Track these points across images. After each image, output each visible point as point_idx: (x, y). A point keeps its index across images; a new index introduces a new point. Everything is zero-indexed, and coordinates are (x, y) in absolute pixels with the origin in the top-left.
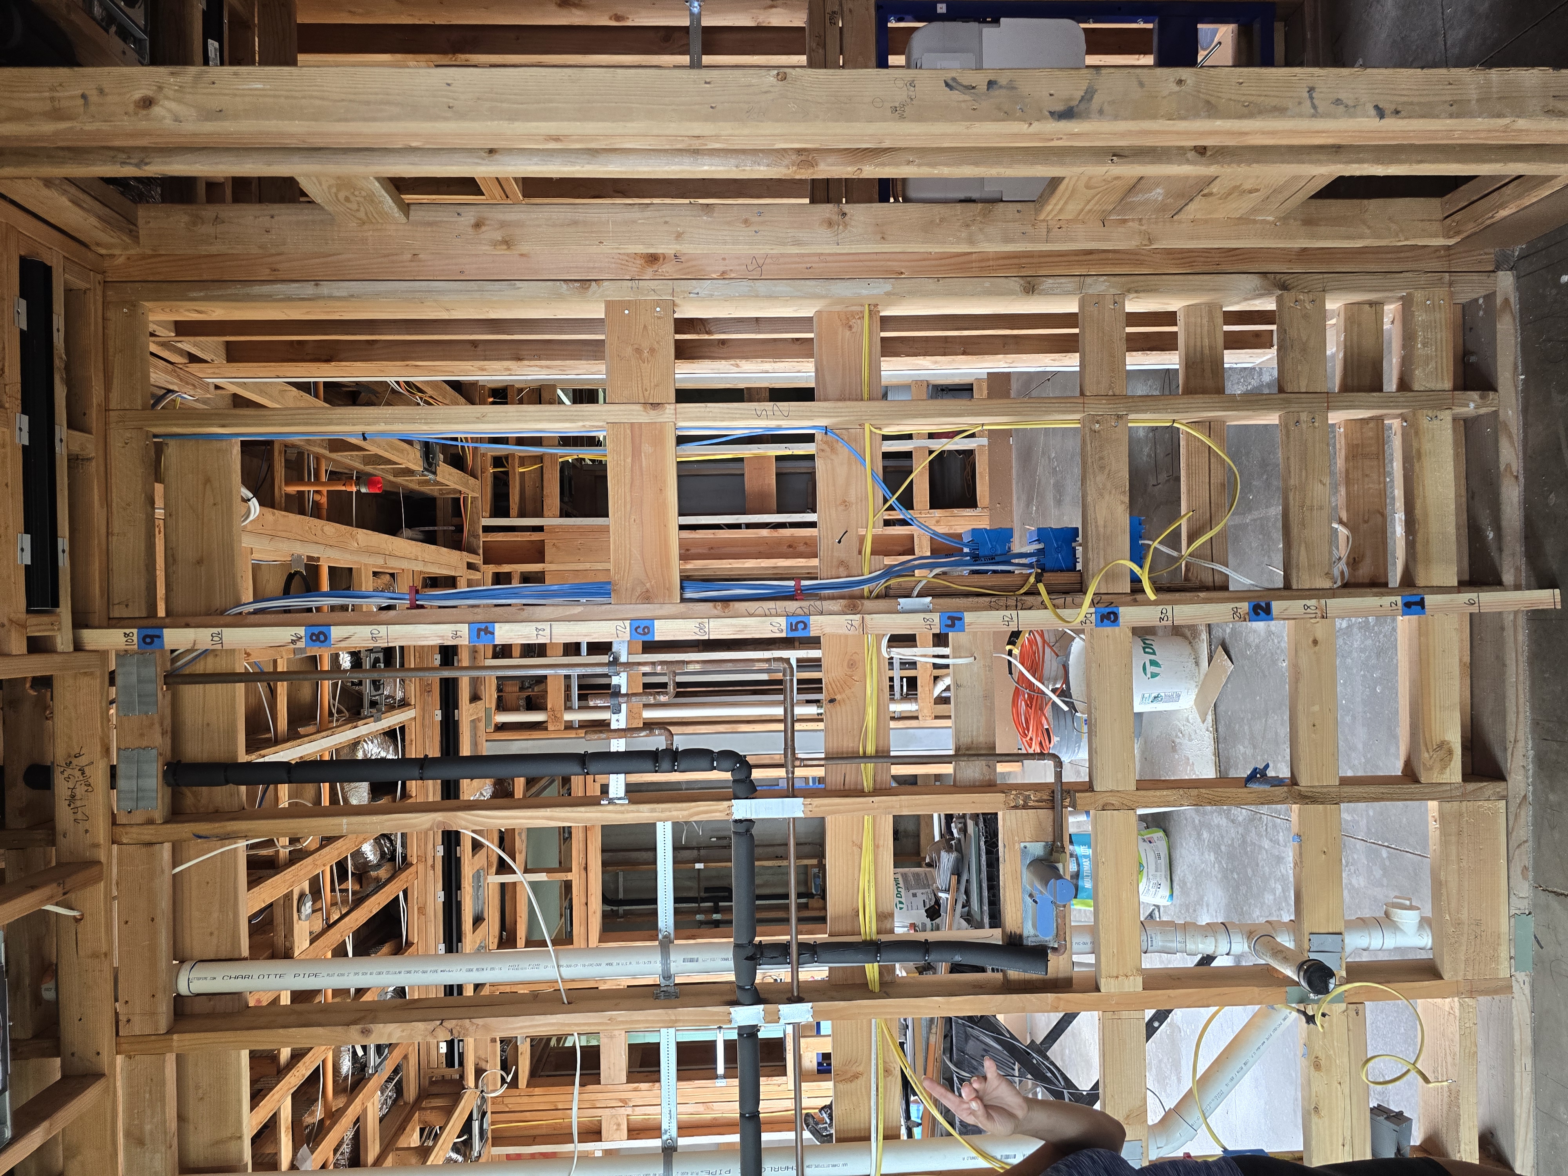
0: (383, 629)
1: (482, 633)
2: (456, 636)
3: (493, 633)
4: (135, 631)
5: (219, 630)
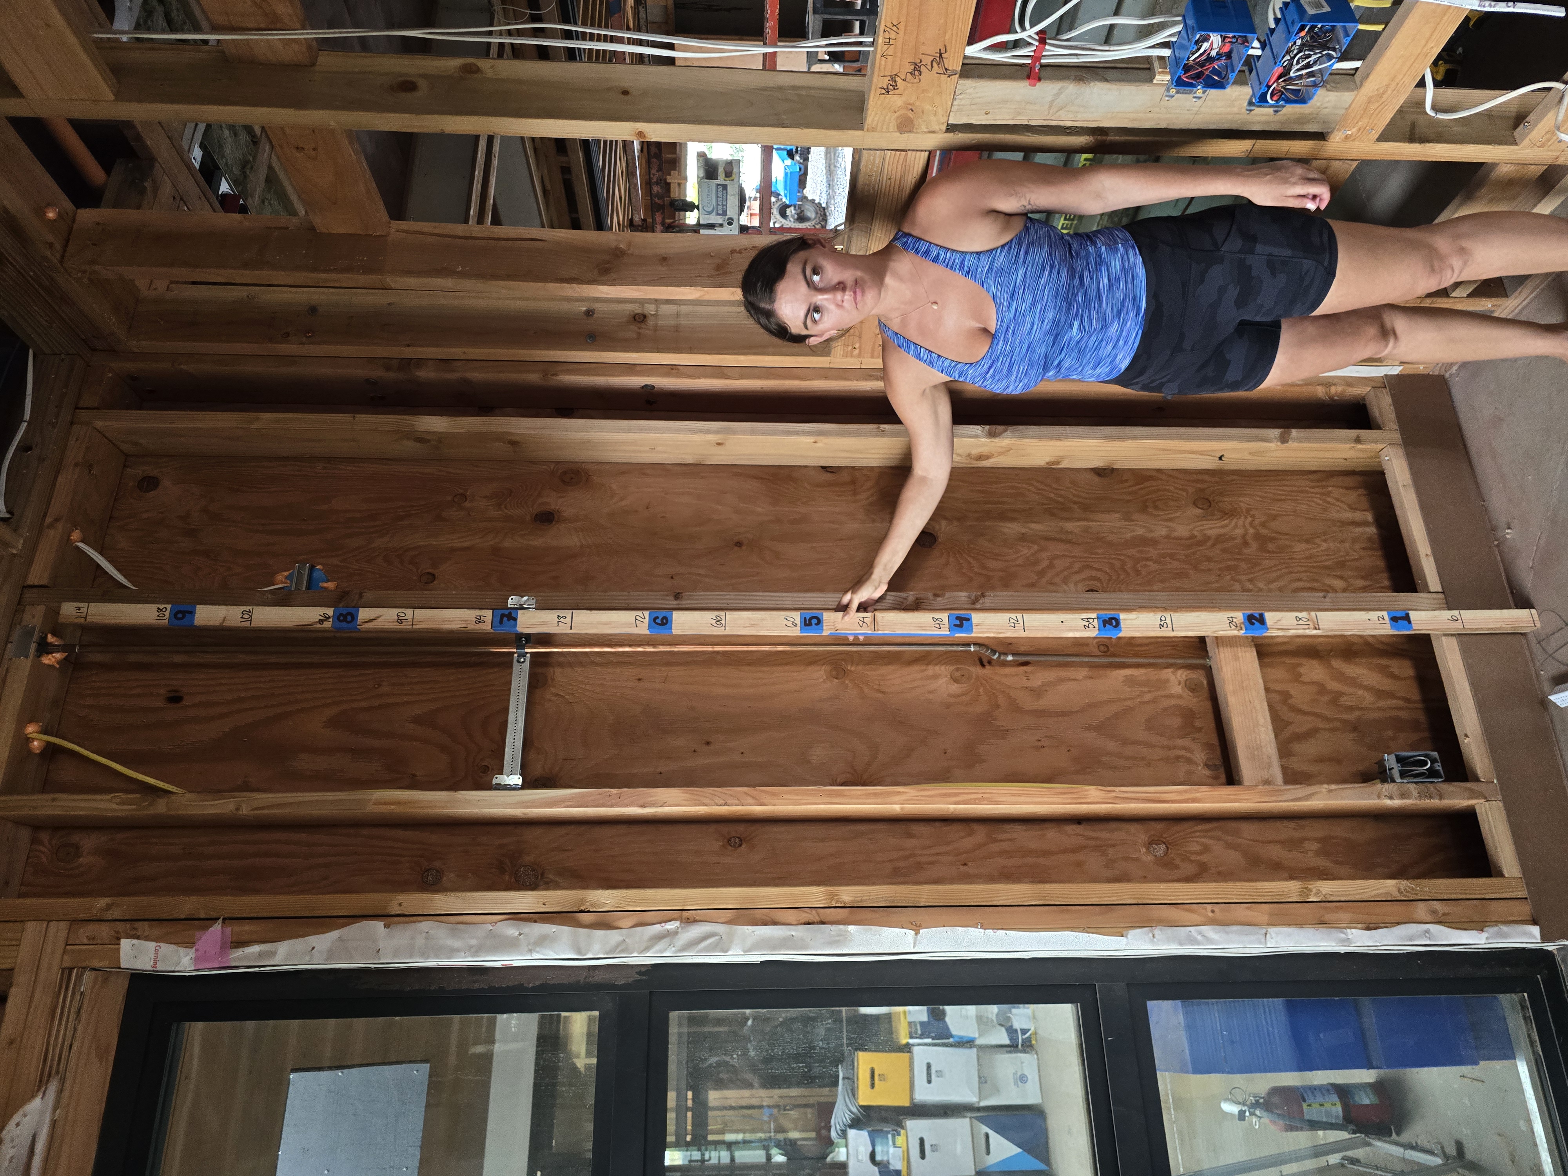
0: (409, 612)
1: (505, 619)
2: (479, 620)
3: (515, 619)
4: (169, 607)
5: (251, 608)
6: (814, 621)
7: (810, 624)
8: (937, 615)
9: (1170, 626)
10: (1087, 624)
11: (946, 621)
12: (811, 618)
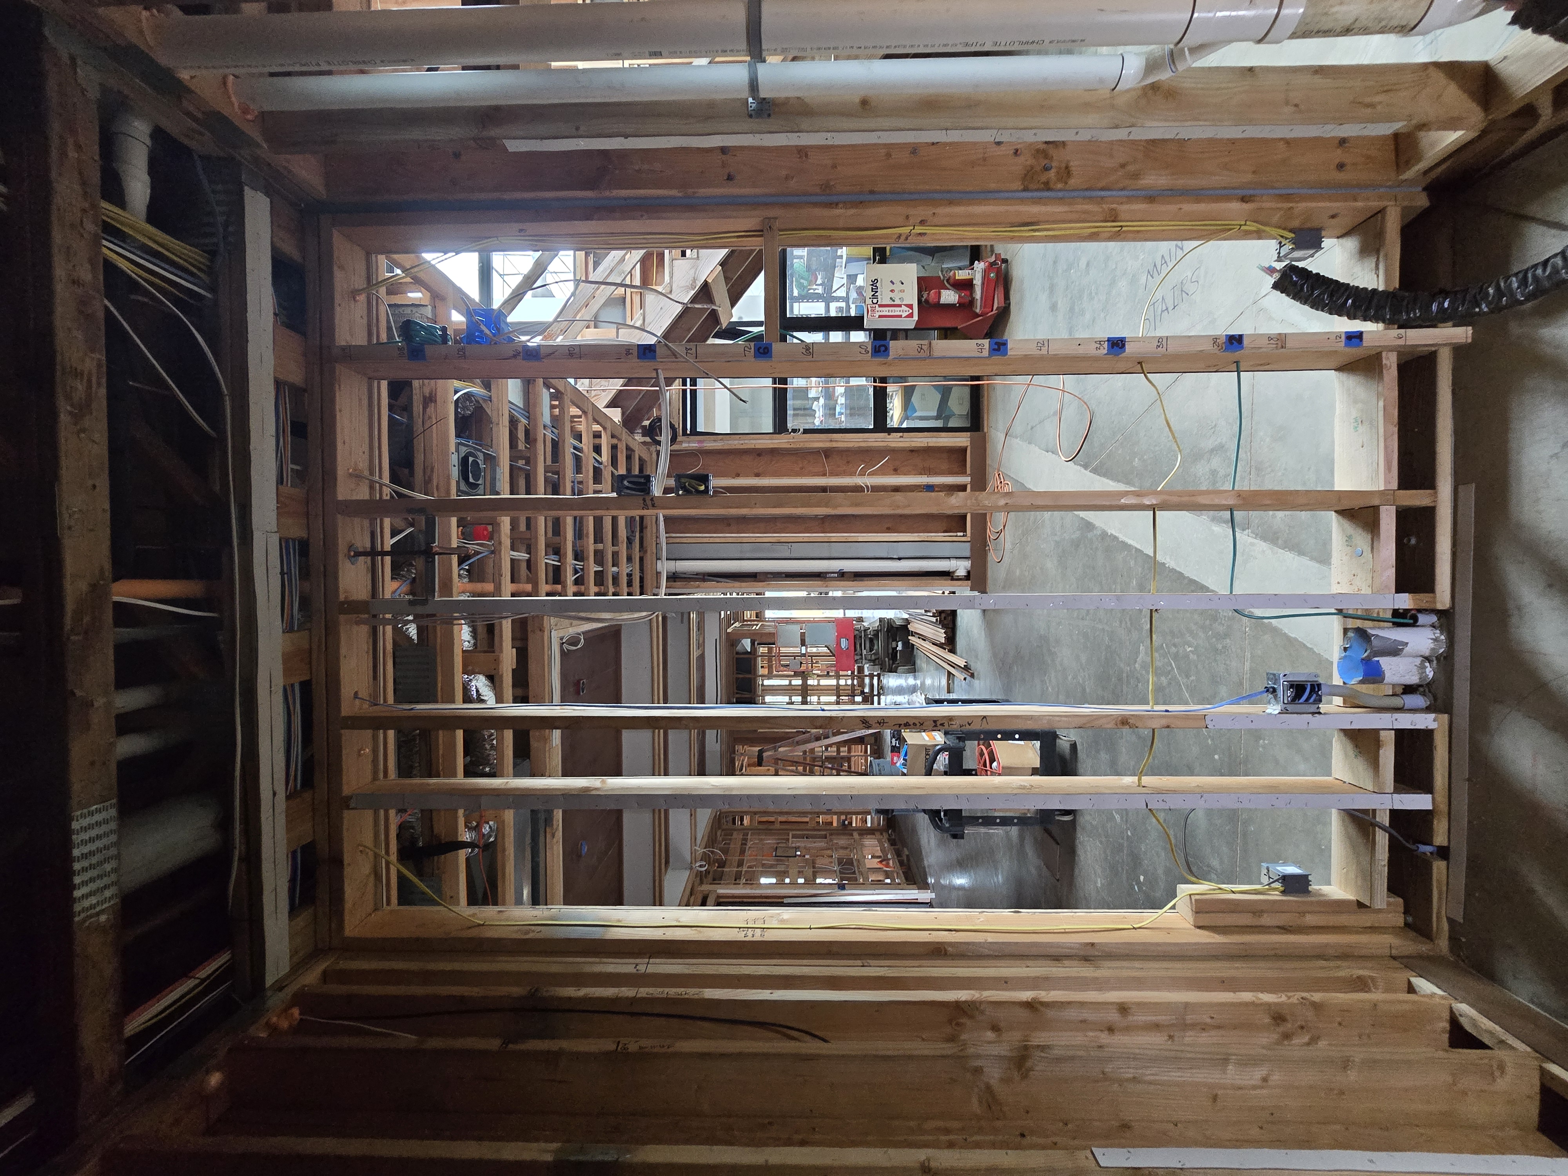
6: (883, 349)
7: (879, 351)
8: (980, 341)
9: (1165, 346)
10: (1098, 346)
11: (987, 346)
12: (880, 346)
